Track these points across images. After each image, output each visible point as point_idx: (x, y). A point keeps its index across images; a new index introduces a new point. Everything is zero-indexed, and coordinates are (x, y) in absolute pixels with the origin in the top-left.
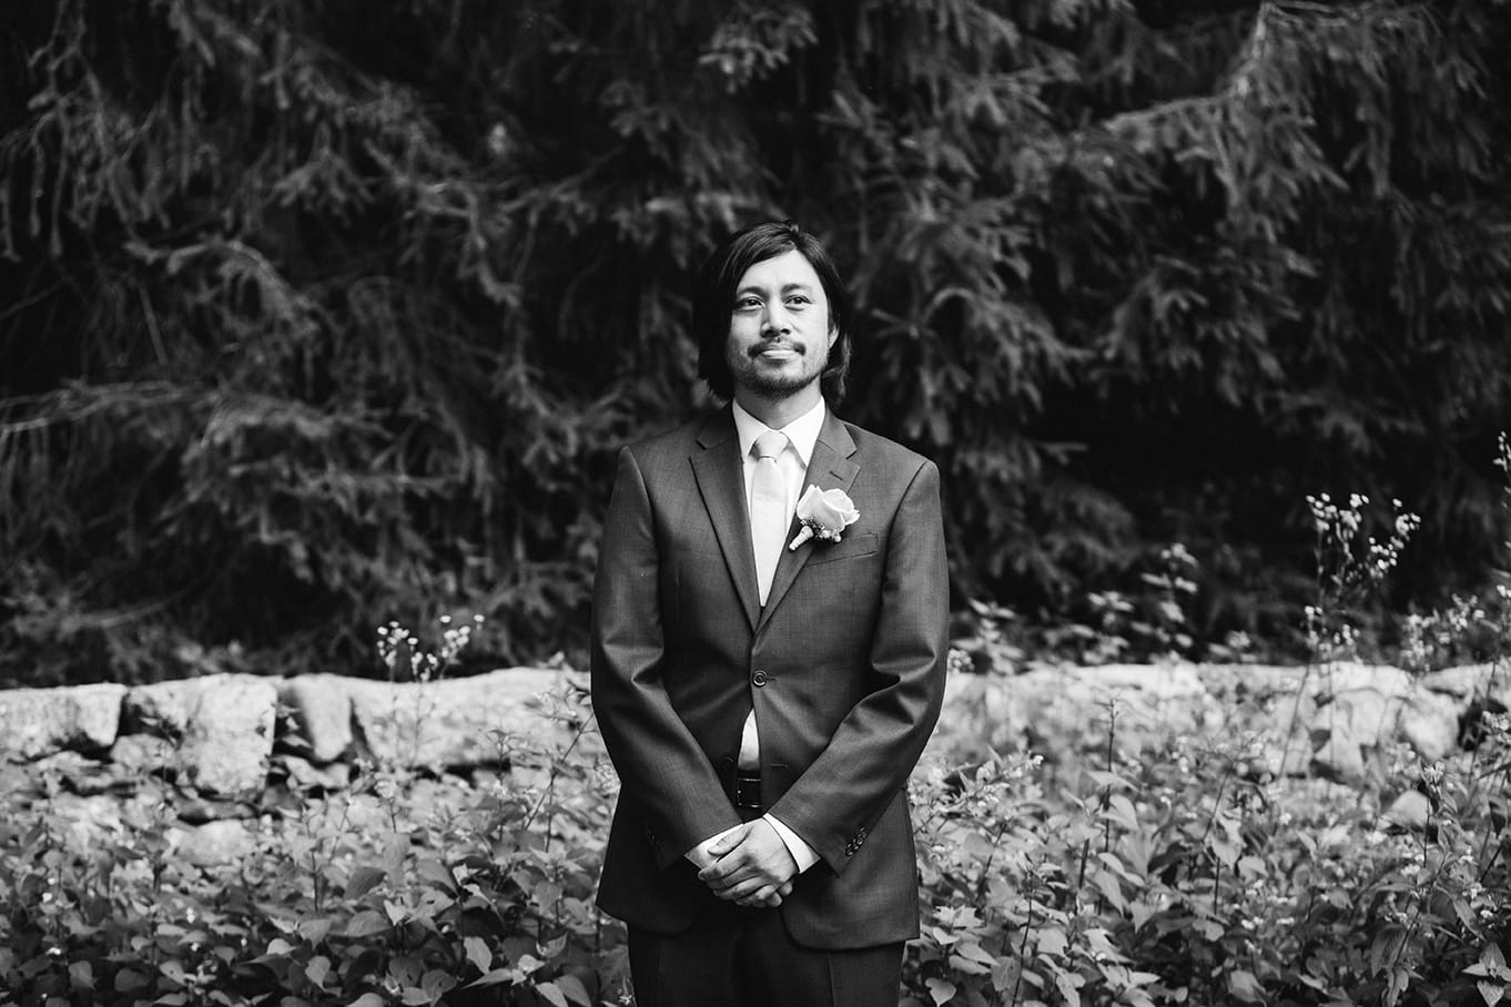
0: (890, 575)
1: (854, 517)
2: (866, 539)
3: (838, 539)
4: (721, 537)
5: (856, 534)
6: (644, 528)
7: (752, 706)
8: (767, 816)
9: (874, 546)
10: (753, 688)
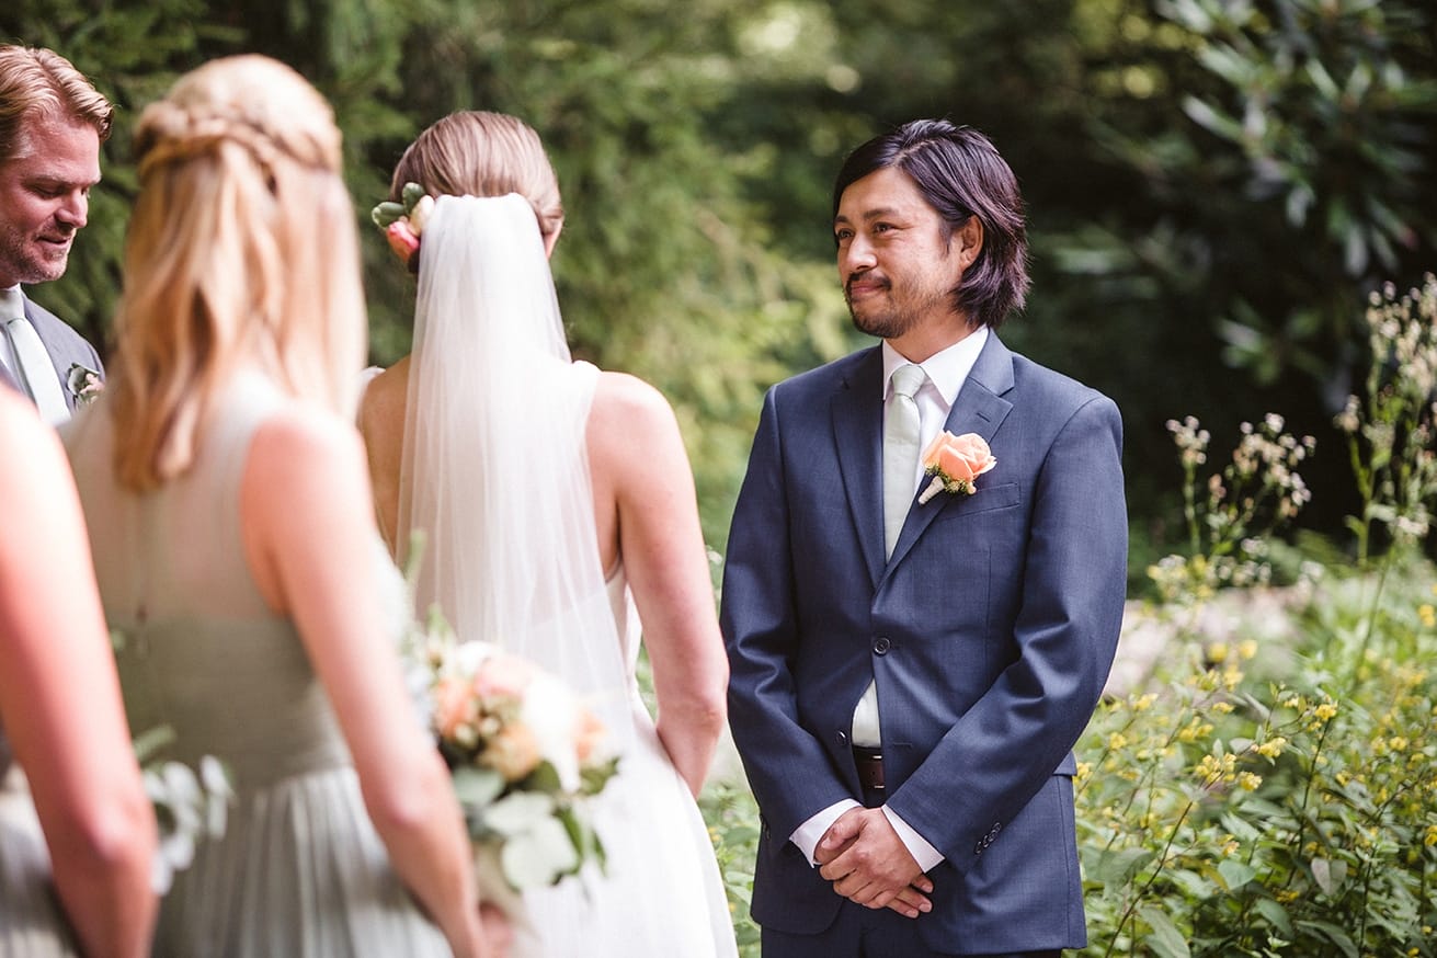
0: (1035, 532)
1: (989, 464)
2: (1006, 490)
3: (972, 490)
4: (849, 489)
5: (993, 484)
6: (773, 480)
7: (873, 676)
8: (884, 807)
9: (1018, 498)
10: (874, 656)
